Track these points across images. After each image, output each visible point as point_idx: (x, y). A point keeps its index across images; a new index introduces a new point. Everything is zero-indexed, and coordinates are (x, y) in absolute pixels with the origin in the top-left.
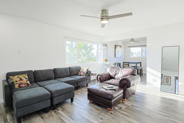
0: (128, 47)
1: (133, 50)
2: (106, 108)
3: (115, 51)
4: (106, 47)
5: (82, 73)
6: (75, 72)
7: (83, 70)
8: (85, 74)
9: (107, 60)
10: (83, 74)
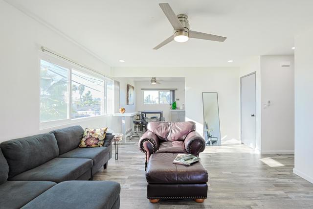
0: (142, 89)
1: (146, 93)
2: (194, 200)
3: (127, 94)
4: (118, 87)
5: (92, 142)
6: (72, 142)
7: (93, 133)
8: (102, 143)
9: (124, 109)
10: (96, 142)
